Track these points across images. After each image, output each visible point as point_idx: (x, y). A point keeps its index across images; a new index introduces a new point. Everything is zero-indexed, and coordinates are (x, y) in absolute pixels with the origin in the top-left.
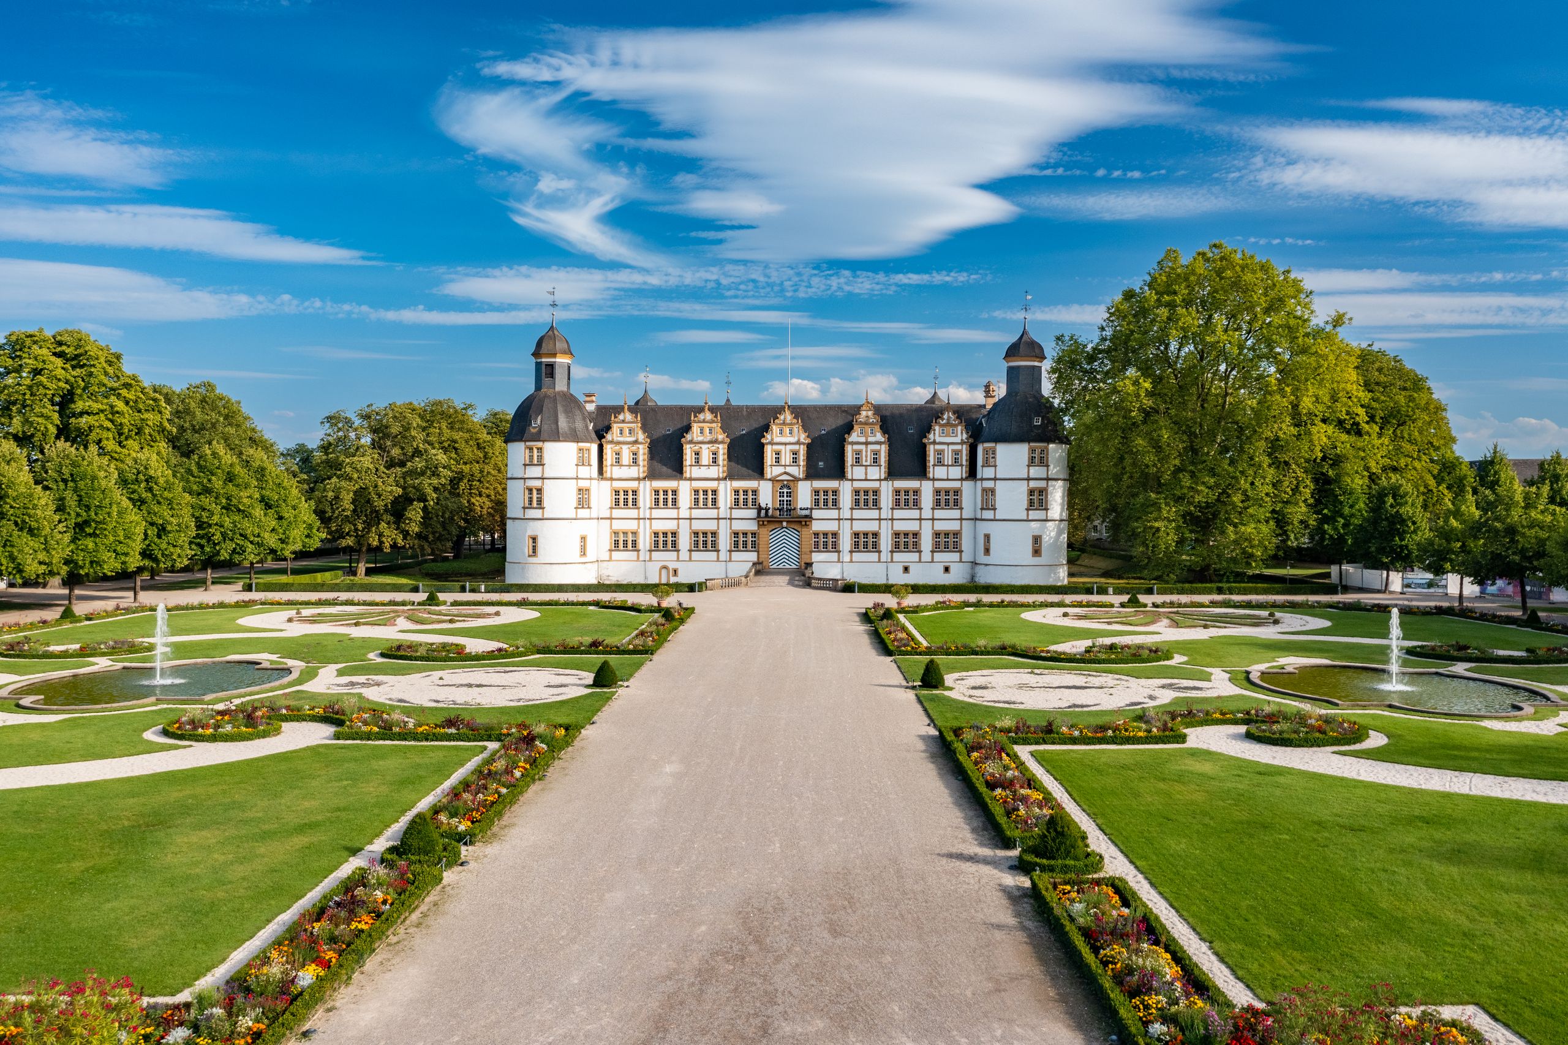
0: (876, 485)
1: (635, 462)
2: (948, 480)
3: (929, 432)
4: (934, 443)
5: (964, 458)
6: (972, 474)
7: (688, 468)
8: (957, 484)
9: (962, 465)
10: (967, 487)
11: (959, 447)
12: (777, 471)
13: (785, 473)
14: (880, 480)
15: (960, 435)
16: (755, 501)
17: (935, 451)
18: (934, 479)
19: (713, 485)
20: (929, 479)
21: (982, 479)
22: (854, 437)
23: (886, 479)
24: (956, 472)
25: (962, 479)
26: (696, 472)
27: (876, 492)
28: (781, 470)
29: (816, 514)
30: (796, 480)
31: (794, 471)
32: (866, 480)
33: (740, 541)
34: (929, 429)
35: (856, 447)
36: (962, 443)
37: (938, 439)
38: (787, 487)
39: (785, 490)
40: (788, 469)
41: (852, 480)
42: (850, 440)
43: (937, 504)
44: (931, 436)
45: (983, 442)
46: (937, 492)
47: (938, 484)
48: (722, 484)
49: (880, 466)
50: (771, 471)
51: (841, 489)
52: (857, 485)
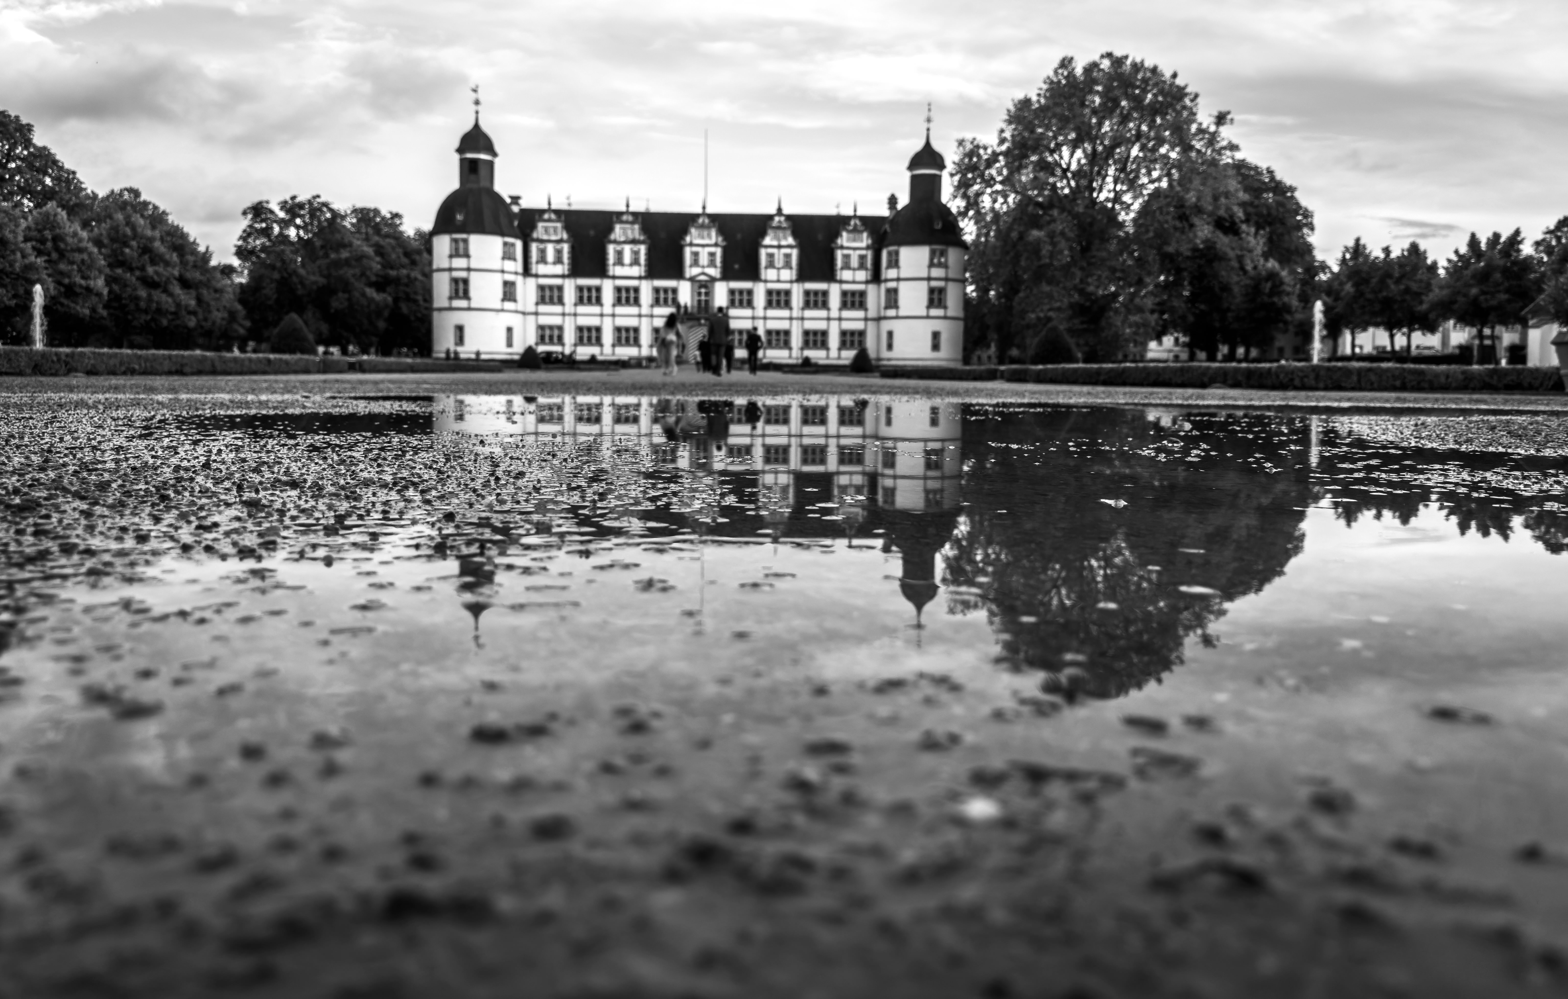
0: (787, 286)
1: (559, 260)
2: (854, 282)
3: (837, 238)
4: (842, 247)
5: (869, 263)
6: (876, 278)
7: (611, 267)
8: (861, 287)
9: (866, 269)
10: (871, 290)
11: (863, 252)
12: (695, 271)
13: (703, 274)
14: (792, 282)
15: (865, 240)
17: (843, 255)
18: (841, 281)
19: (635, 283)
20: (837, 281)
21: (886, 280)
22: (767, 241)
23: (796, 280)
24: (862, 275)
25: (867, 282)
26: (618, 271)
27: (788, 293)
28: (699, 270)
30: (713, 280)
31: (711, 272)
32: (778, 281)
34: (837, 234)
35: (769, 250)
36: (868, 248)
37: (846, 244)
38: (704, 287)
39: (703, 290)
40: (706, 270)
41: (765, 281)
42: (764, 243)
43: (844, 306)
44: (839, 241)
45: (887, 246)
46: (844, 294)
47: (846, 287)
48: (643, 283)
49: (791, 268)
50: (691, 271)
51: (755, 289)
52: (770, 285)
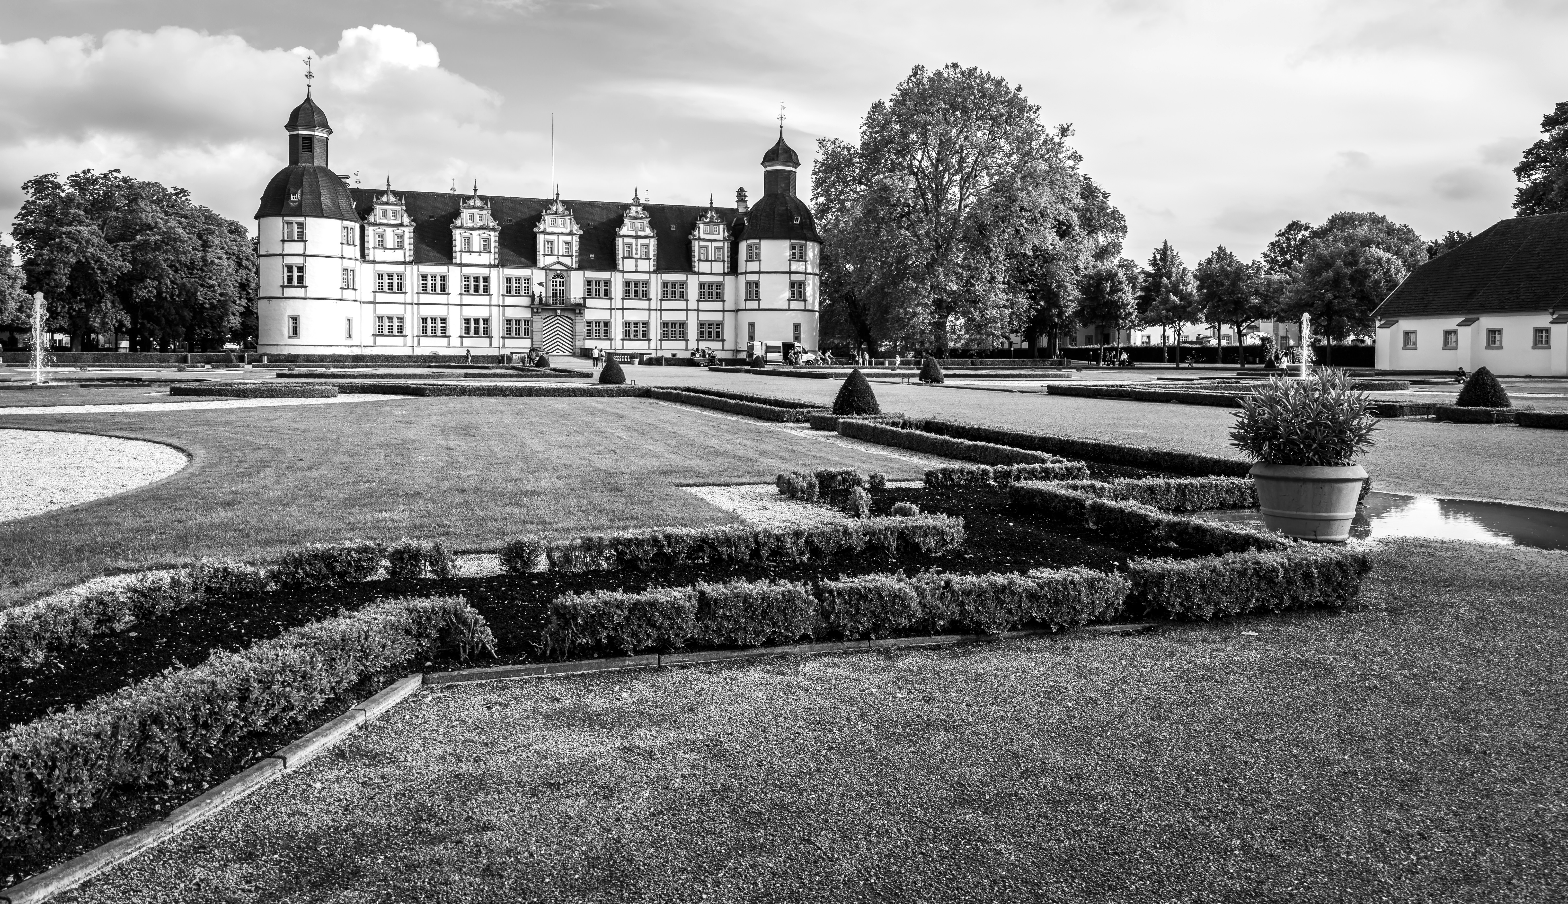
0: (645, 277)
1: (400, 247)
2: (711, 274)
3: (694, 229)
4: (699, 239)
5: (726, 254)
6: (733, 269)
7: (458, 254)
8: (719, 279)
9: (723, 261)
10: (729, 281)
11: (721, 244)
12: (550, 260)
13: (559, 263)
14: (649, 272)
15: (721, 232)
16: (527, 290)
17: (700, 247)
18: (699, 273)
19: (485, 271)
20: (695, 273)
21: (746, 273)
22: (624, 231)
23: (655, 272)
24: (718, 267)
25: (724, 274)
26: (467, 258)
27: (646, 284)
28: (554, 259)
29: (590, 303)
30: (569, 269)
31: (567, 261)
32: (636, 272)
33: (513, 329)
34: (694, 226)
35: (627, 240)
36: (724, 240)
37: (702, 236)
38: (560, 277)
39: (558, 280)
40: (561, 259)
41: (623, 272)
42: (621, 233)
43: (702, 297)
44: (696, 233)
45: (744, 240)
46: (702, 285)
47: (703, 278)
48: (494, 271)
49: (649, 259)
50: (544, 261)
51: (613, 279)
52: (628, 276)
